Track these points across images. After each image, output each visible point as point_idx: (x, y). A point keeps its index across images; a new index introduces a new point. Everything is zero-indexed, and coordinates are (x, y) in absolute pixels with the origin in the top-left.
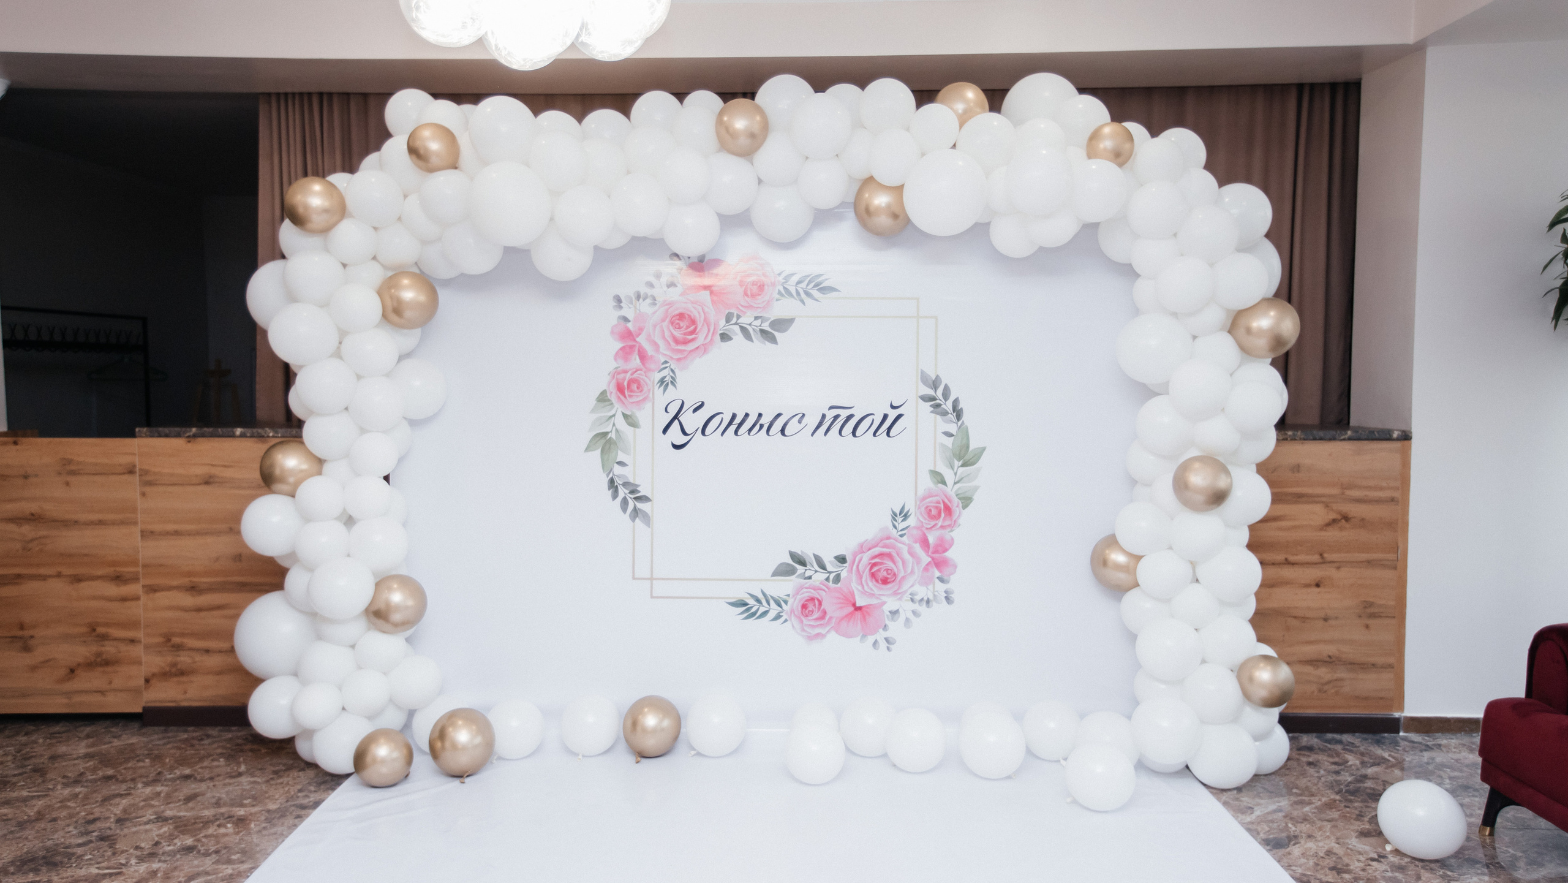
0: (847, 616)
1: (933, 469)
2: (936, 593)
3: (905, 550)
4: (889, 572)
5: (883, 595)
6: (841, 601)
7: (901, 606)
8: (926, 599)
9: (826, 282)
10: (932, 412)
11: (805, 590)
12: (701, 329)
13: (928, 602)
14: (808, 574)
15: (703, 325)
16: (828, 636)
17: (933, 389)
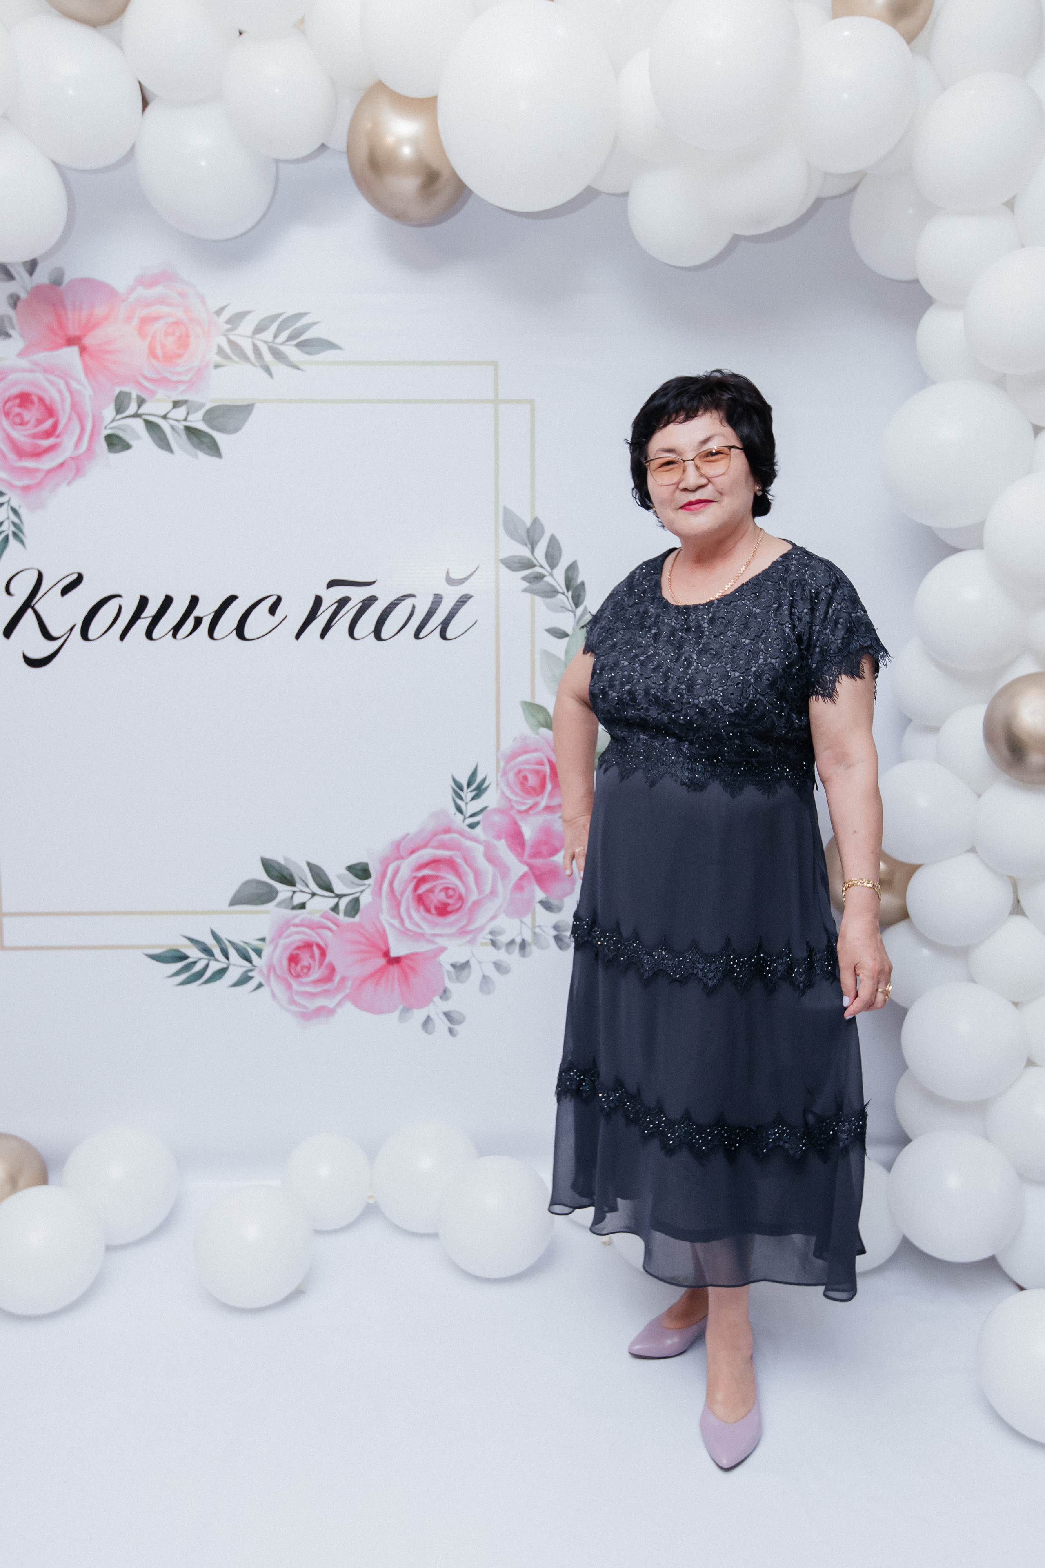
0: (372, 975)
1: (528, 699)
2: (537, 930)
3: (478, 852)
4: (451, 892)
5: (441, 935)
7: (473, 955)
8: (518, 940)
9: (315, 327)
10: (525, 590)
11: (294, 929)
12: (67, 425)
13: (523, 945)
14: (298, 899)
15: (70, 419)
16: (340, 1011)
17: (526, 545)
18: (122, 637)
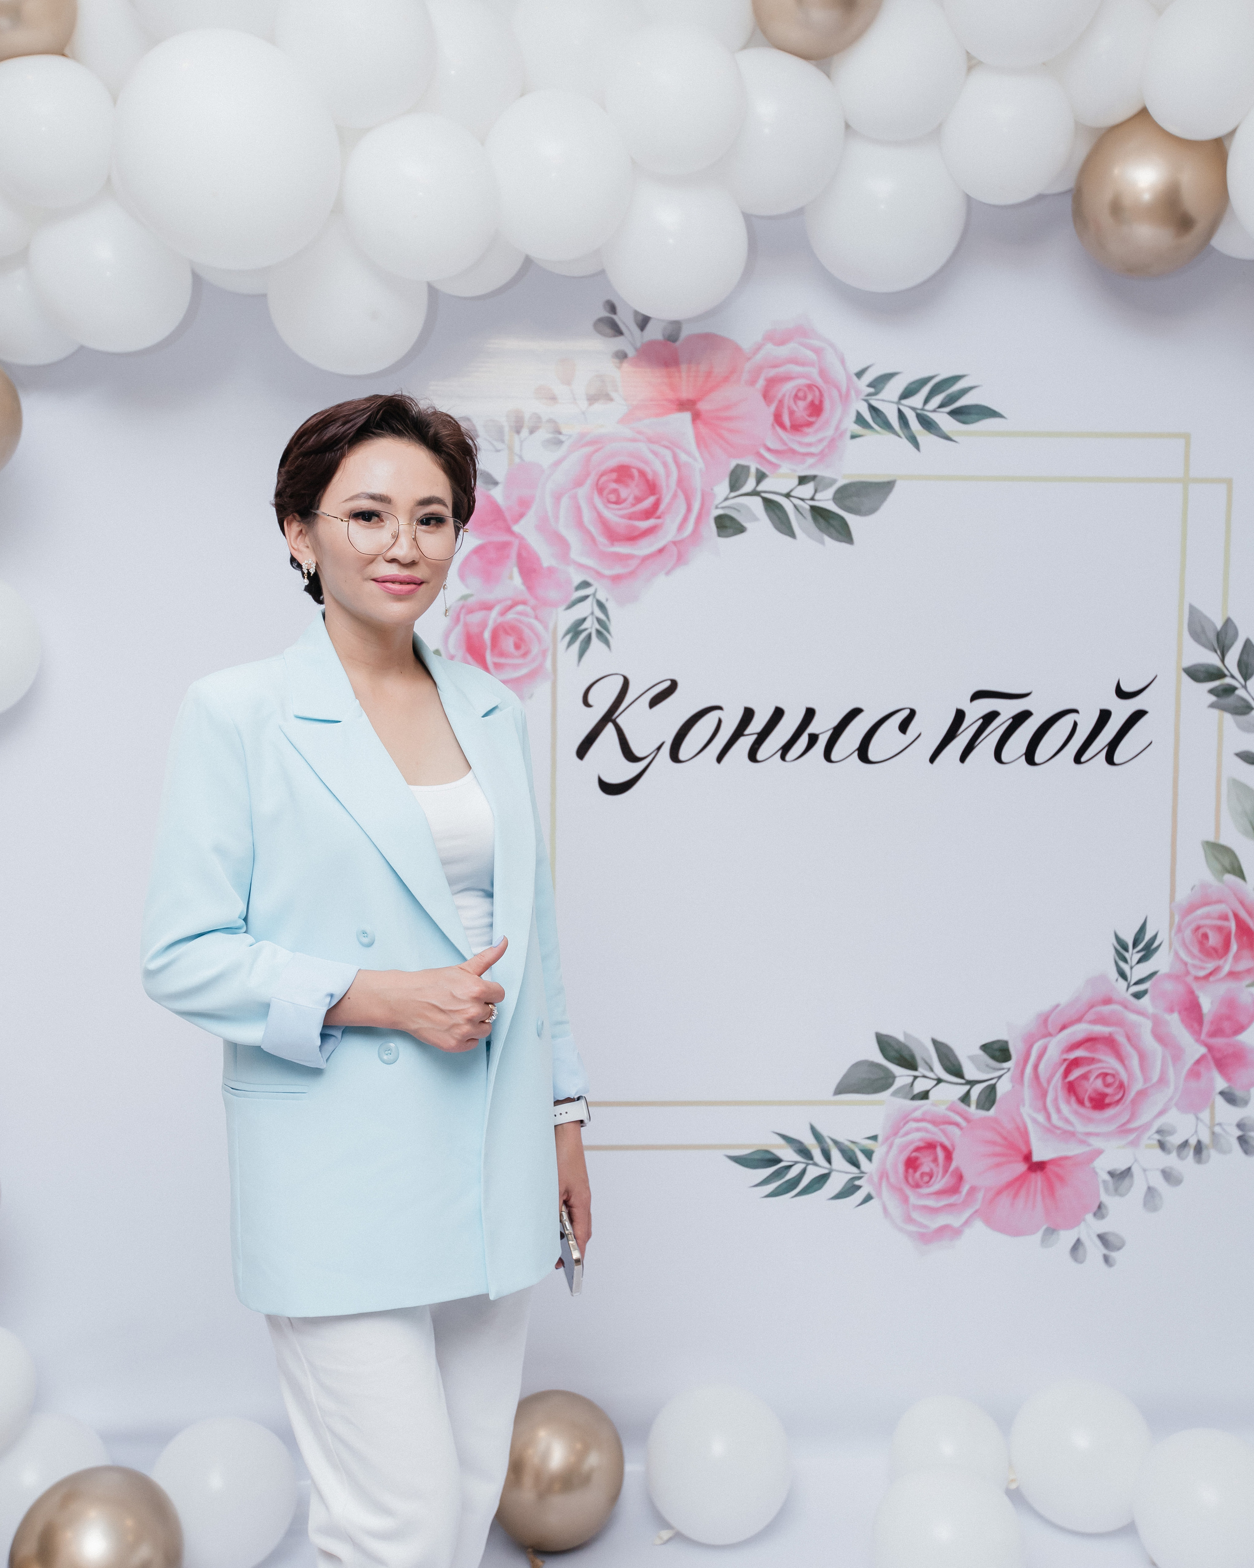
0: (1009, 1185)
1: (1212, 839)
2: (1217, 1129)
3: (1146, 1026)
4: (1109, 1080)
5: (1097, 1135)
6: (998, 1149)
7: (1136, 1160)
8: (1193, 1142)
9: (972, 394)
10: (1212, 706)
11: (914, 1125)
12: (670, 504)
13: (1199, 1149)
14: (921, 1086)
15: (675, 496)
16: (968, 1232)
17: (1216, 652)
18: (720, 759)
